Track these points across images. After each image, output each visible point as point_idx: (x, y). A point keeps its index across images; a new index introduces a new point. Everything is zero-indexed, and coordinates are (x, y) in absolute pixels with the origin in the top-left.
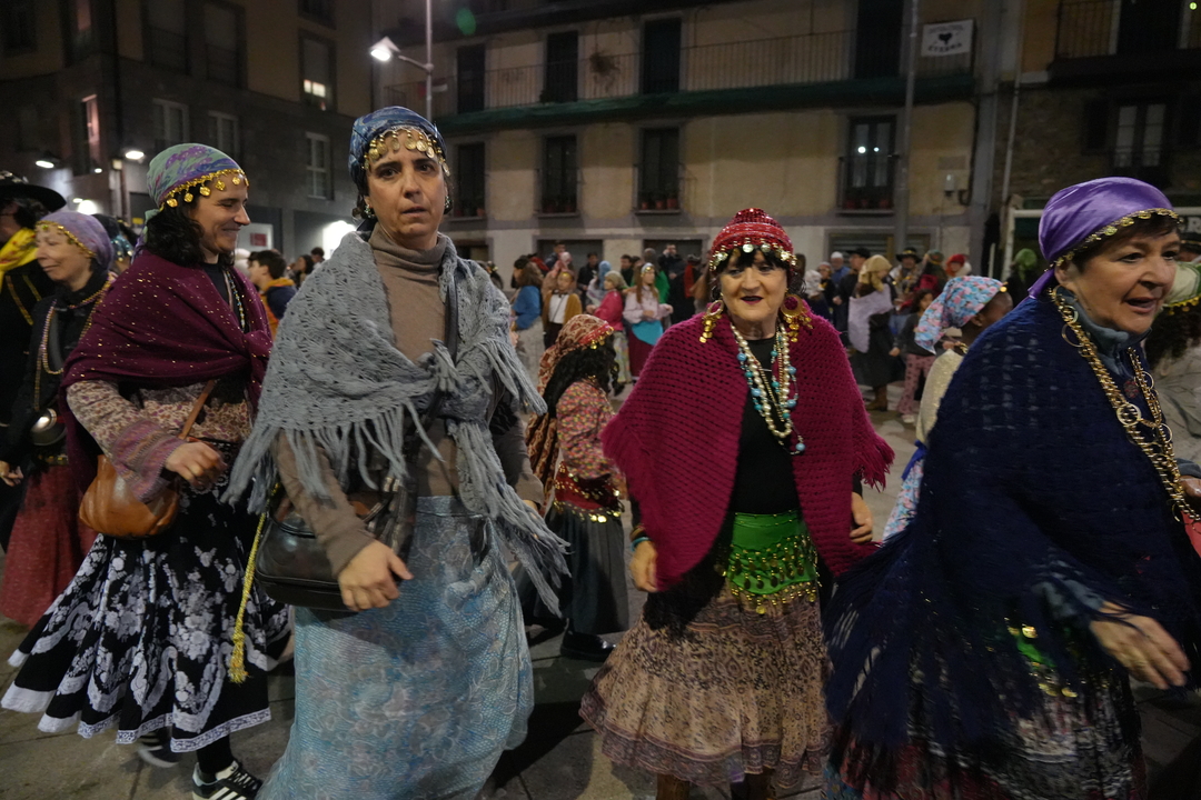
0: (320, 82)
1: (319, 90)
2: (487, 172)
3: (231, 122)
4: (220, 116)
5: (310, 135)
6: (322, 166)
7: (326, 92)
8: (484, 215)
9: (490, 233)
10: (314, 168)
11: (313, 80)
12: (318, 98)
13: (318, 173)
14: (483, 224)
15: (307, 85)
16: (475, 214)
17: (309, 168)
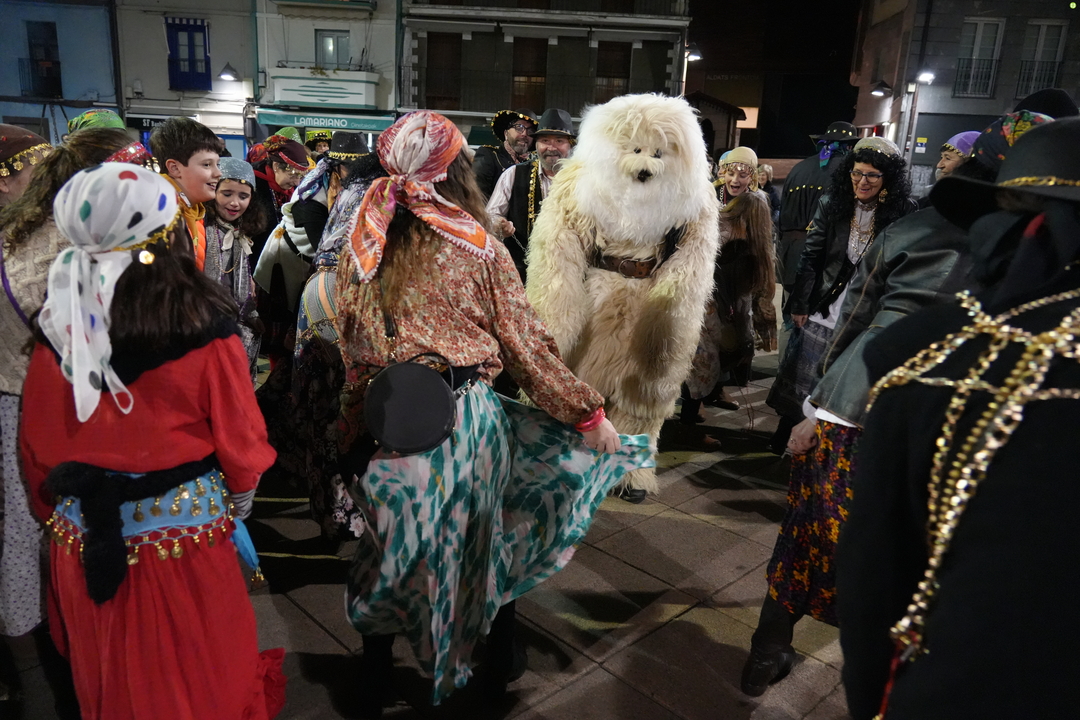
3: (1060, 27)
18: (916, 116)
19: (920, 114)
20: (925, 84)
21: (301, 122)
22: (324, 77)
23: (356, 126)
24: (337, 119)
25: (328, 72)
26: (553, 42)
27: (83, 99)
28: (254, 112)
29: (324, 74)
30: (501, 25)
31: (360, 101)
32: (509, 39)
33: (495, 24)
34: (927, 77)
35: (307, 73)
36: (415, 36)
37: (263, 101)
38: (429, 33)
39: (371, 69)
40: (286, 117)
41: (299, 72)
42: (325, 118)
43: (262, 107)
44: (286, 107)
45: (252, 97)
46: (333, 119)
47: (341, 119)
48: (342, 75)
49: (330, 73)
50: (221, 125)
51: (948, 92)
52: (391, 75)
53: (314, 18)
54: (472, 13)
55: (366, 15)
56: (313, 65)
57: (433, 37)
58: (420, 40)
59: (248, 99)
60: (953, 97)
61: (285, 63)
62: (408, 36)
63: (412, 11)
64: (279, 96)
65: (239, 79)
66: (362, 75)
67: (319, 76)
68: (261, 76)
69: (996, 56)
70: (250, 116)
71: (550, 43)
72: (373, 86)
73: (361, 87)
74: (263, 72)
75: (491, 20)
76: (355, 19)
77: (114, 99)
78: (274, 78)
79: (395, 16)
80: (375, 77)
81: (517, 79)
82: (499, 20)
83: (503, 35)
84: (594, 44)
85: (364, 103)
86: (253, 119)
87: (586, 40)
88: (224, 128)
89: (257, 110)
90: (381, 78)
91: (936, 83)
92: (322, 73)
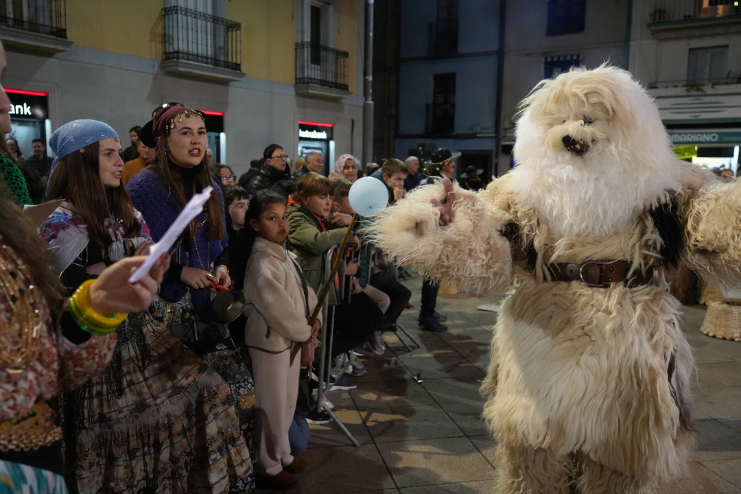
22: (700, 93)
23: (728, 139)
24: (707, 134)
25: (704, 88)
27: (470, 132)
29: (701, 90)
35: (681, 90)
41: (672, 91)
42: (692, 134)
46: (702, 134)
47: (711, 133)
48: (721, 89)
49: (708, 89)
53: (690, 38)
56: (684, 83)
61: (655, 84)
67: (695, 93)
77: (493, 130)
92: (698, 90)
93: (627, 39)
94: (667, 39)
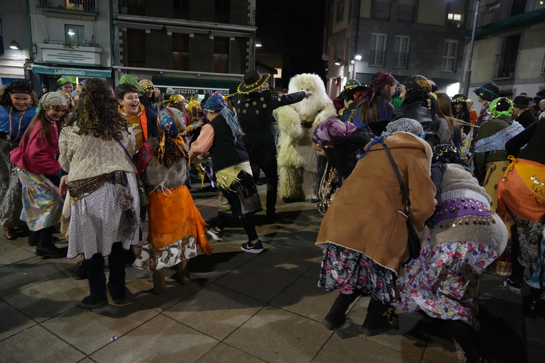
0: (458, 13)
1: (458, 17)
2: (519, 51)
3: (407, 39)
4: (402, 37)
5: (447, 41)
6: (453, 56)
7: (461, 19)
8: (513, 76)
9: (515, 87)
10: (448, 57)
11: (454, 13)
12: (457, 22)
13: (449, 59)
14: (512, 81)
15: (450, 16)
16: (508, 76)
17: (445, 57)
18: (355, 74)
19: (357, 73)
20: (358, 60)
21: (59, 72)
22: (72, 49)
23: (90, 75)
24: (79, 71)
25: (73, 47)
26: (192, 36)
28: (31, 67)
29: (72, 48)
30: (166, 26)
31: (92, 62)
32: (170, 34)
33: (163, 26)
34: (358, 57)
35: (61, 46)
36: (120, 30)
37: (36, 61)
38: (128, 29)
39: (97, 46)
40: (49, 69)
41: (56, 46)
42: (72, 70)
43: (35, 64)
44: (49, 64)
45: (29, 58)
46: (77, 71)
47: (81, 71)
48: (81, 48)
49: (75, 47)
50: (10, 73)
51: (367, 65)
52: (108, 49)
53: (64, 18)
54: (150, 20)
55: (94, 18)
56: (64, 43)
57: (130, 31)
58: (123, 32)
59: (27, 60)
60: (369, 66)
61: (48, 41)
62: (116, 30)
63: (119, 17)
64: (45, 59)
65: (21, 48)
66: (93, 49)
67: (69, 49)
68: (34, 48)
69: (384, 50)
70: (28, 69)
71: (190, 36)
72: (99, 54)
73: (93, 55)
74: (35, 45)
75: (160, 24)
76: (87, 20)
78: (42, 49)
79: (109, 19)
80: (100, 50)
81: (175, 53)
82: (165, 24)
83: (166, 32)
84: (212, 38)
85: (94, 63)
86: (30, 70)
87: (208, 35)
88: (13, 75)
89: (32, 65)
90: (103, 50)
91: (362, 60)
92: (70, 47)
93: (28, 13)
94: (52, 17)
